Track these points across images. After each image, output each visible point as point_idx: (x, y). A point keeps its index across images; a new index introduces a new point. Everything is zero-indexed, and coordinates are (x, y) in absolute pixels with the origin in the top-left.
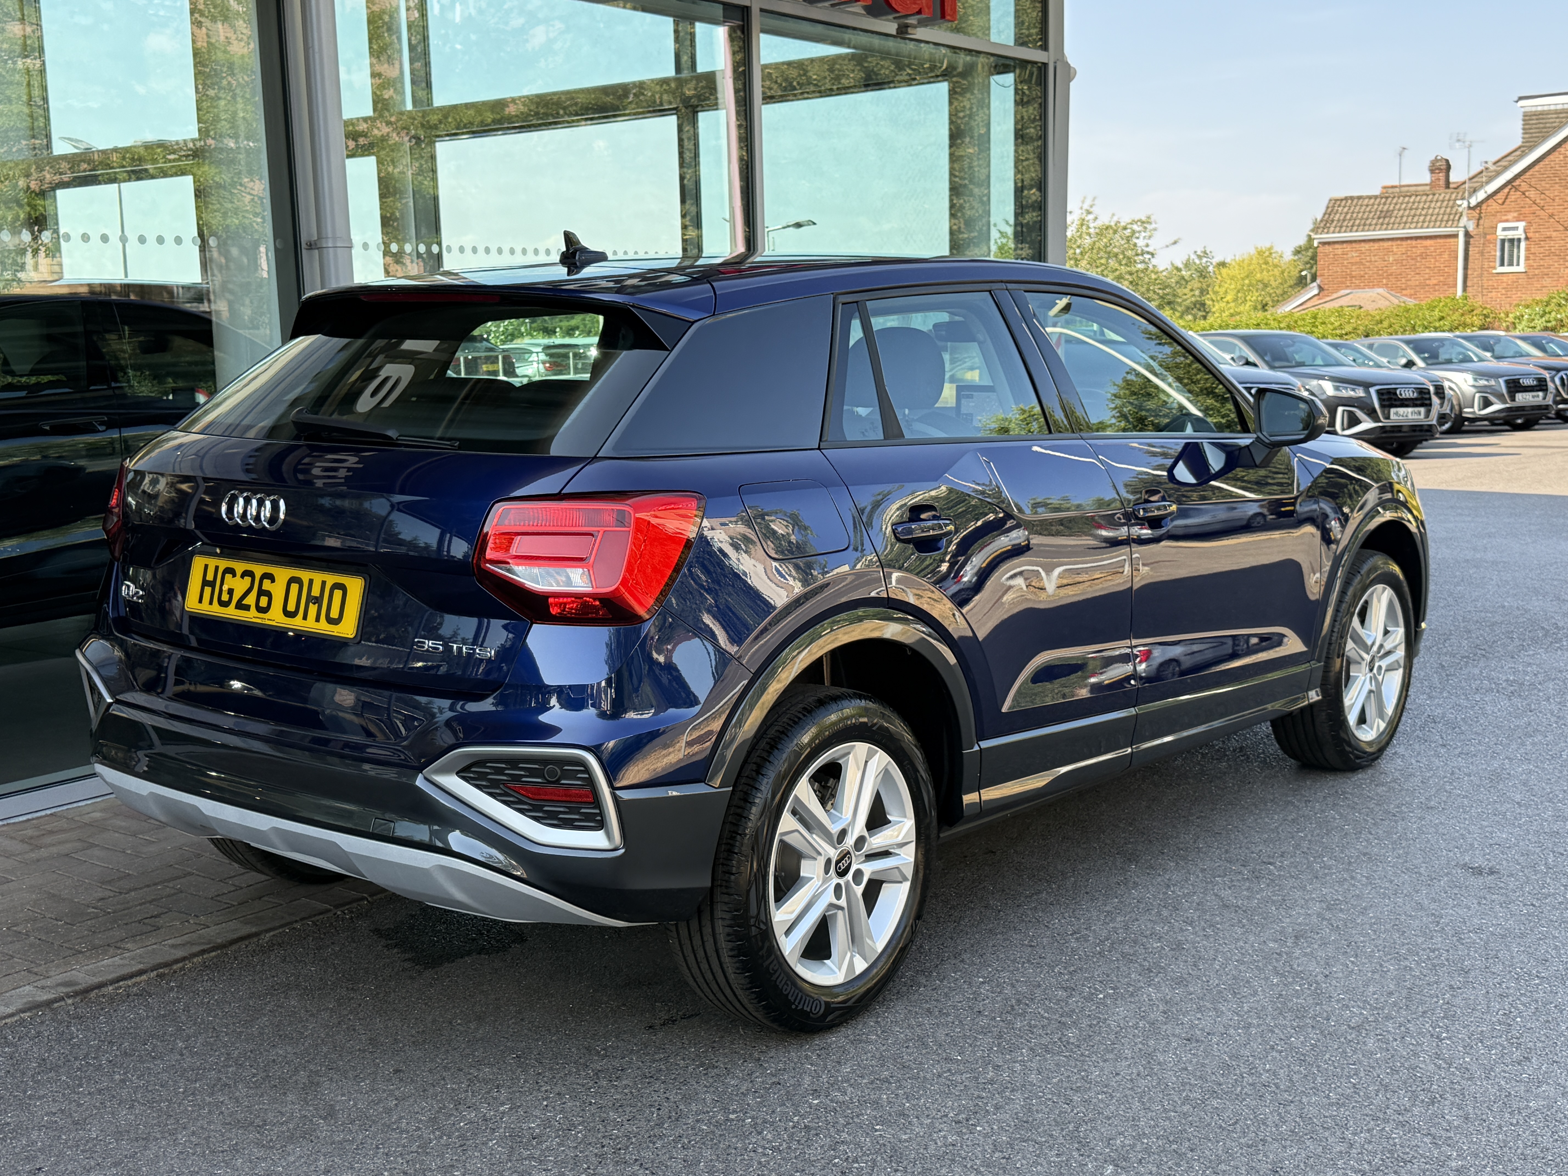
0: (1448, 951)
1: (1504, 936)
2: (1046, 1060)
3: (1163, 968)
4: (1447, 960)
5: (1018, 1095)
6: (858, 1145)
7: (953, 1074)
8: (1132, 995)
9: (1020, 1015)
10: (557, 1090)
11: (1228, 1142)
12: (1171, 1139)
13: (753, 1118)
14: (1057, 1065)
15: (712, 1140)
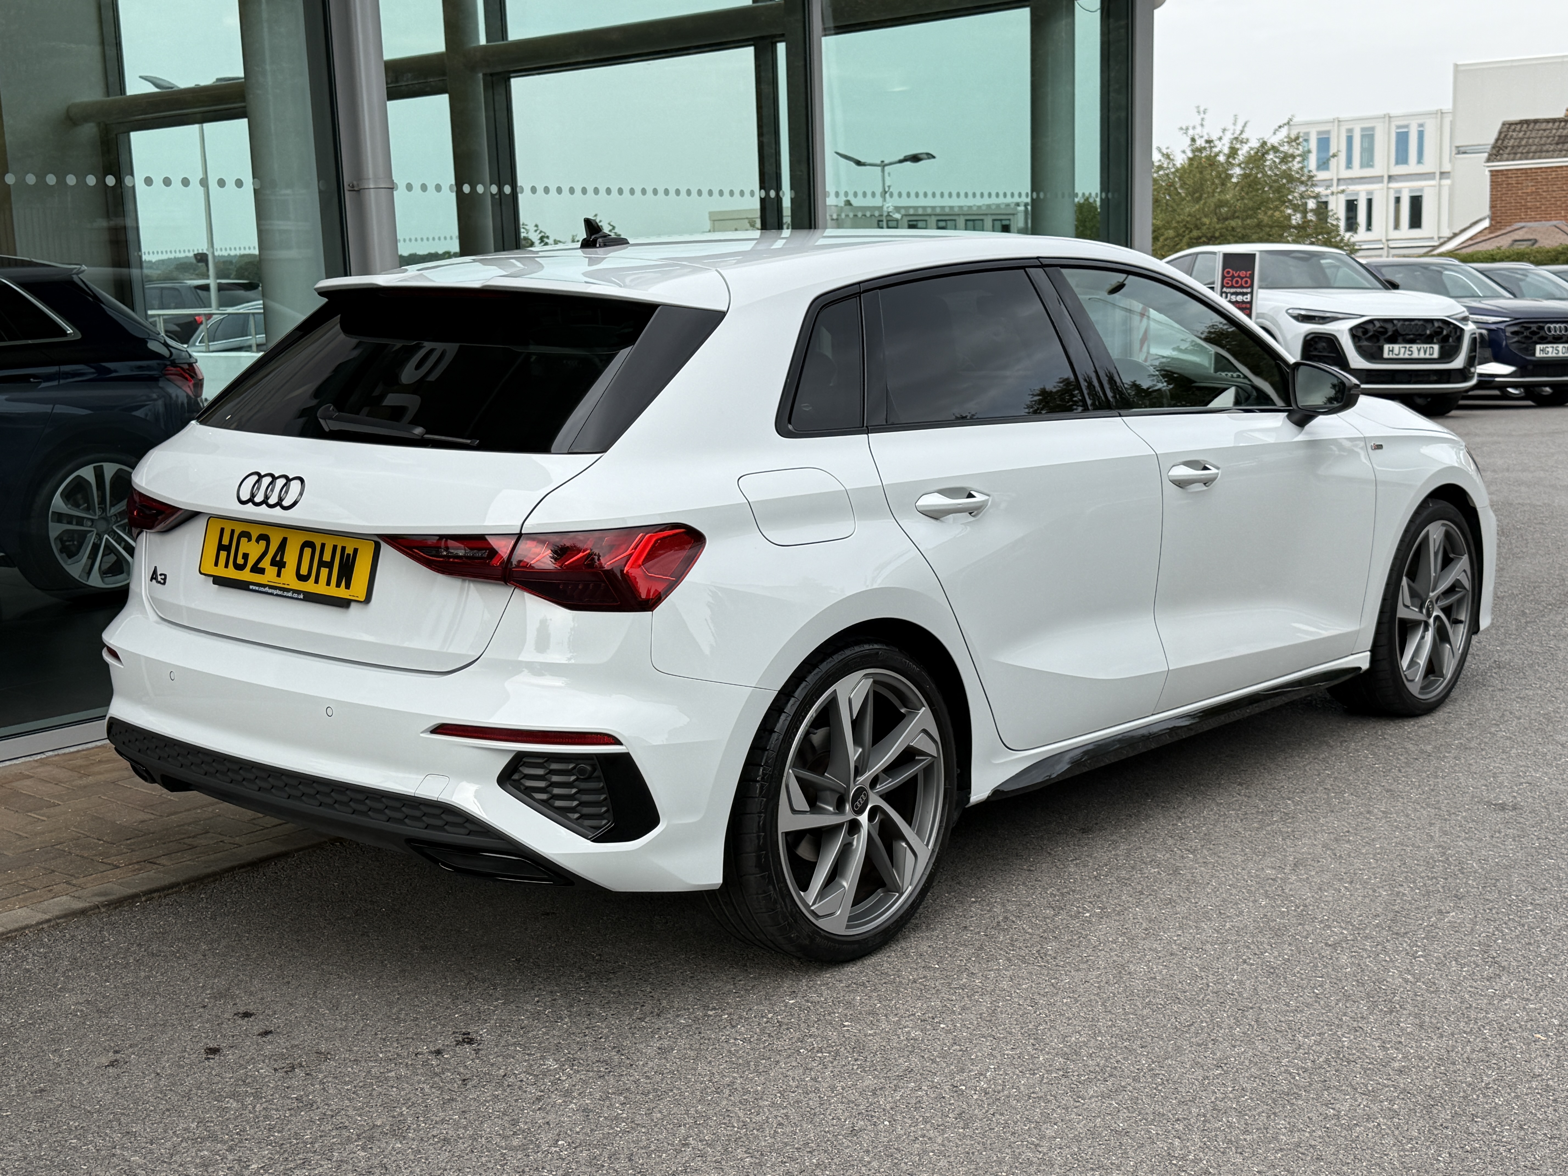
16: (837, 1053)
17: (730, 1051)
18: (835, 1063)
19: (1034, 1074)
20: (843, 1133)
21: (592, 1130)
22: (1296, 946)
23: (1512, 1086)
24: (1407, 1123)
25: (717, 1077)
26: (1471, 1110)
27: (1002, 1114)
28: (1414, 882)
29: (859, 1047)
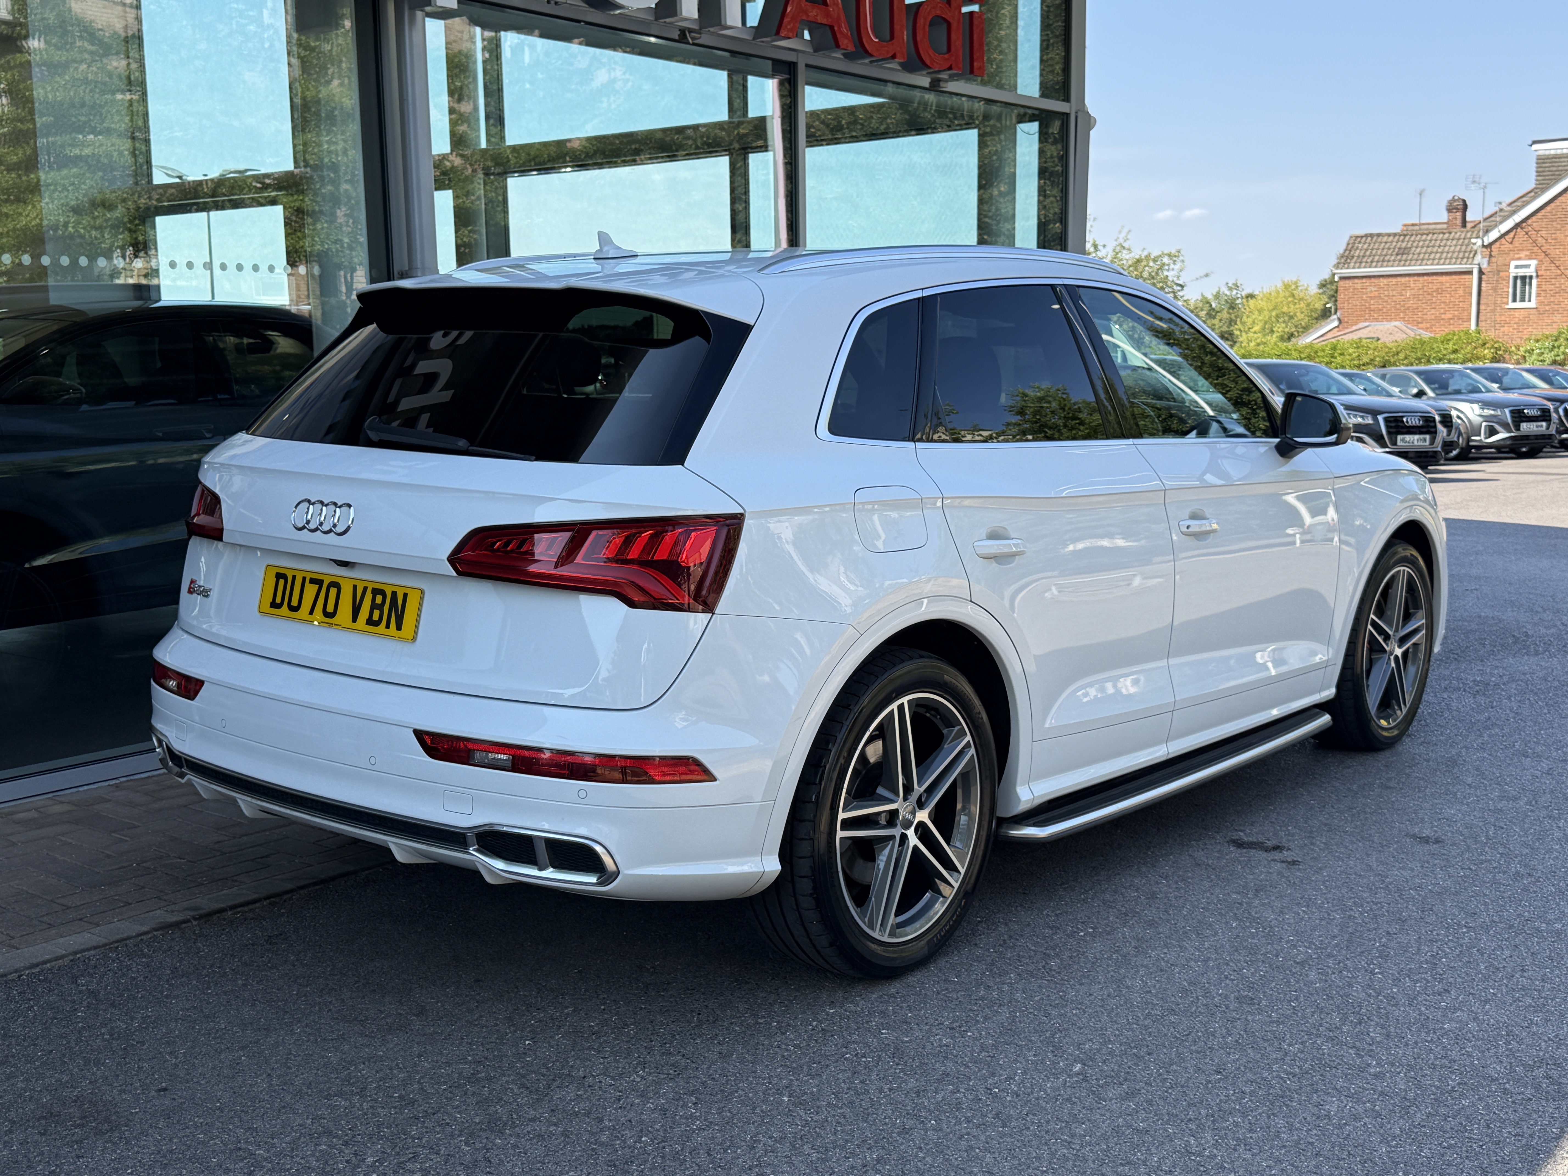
0: (1389, 904)
1: (1439, 894)
2: (1030, 983)
3: (1138, 913)
4: (1387, 911)
5: (1005, 1009)
6: (867, 1044)
7: (950, 992)
8: (1109, 933)
9: (1010, 947)
10: (612, 998)
11: (1181, 1049)
12: (1133, 1045)
13: (778, 1022)
14: (1040, 986)
15: (743, 1038)
16: (879, 1057)
17: (783, 1056)
18: (879, 1067)
19: (1058, 1078)
20: (896, 1131)
21: (671, 1127)
22: (1269, 963)
23: (1474, 1089)
24: (1389, 1122)
25: (775, 1080)
26: (1442, 1110)
27: (1034, 1115)
28: (1362, 906)
29: (898, 1052)
